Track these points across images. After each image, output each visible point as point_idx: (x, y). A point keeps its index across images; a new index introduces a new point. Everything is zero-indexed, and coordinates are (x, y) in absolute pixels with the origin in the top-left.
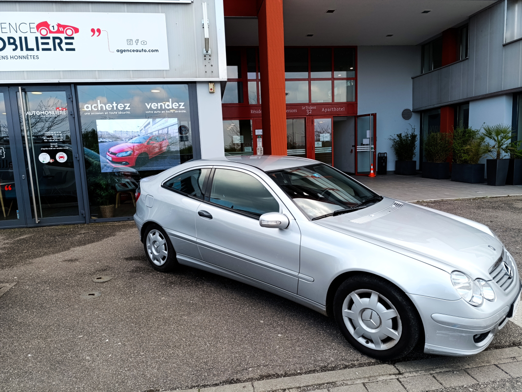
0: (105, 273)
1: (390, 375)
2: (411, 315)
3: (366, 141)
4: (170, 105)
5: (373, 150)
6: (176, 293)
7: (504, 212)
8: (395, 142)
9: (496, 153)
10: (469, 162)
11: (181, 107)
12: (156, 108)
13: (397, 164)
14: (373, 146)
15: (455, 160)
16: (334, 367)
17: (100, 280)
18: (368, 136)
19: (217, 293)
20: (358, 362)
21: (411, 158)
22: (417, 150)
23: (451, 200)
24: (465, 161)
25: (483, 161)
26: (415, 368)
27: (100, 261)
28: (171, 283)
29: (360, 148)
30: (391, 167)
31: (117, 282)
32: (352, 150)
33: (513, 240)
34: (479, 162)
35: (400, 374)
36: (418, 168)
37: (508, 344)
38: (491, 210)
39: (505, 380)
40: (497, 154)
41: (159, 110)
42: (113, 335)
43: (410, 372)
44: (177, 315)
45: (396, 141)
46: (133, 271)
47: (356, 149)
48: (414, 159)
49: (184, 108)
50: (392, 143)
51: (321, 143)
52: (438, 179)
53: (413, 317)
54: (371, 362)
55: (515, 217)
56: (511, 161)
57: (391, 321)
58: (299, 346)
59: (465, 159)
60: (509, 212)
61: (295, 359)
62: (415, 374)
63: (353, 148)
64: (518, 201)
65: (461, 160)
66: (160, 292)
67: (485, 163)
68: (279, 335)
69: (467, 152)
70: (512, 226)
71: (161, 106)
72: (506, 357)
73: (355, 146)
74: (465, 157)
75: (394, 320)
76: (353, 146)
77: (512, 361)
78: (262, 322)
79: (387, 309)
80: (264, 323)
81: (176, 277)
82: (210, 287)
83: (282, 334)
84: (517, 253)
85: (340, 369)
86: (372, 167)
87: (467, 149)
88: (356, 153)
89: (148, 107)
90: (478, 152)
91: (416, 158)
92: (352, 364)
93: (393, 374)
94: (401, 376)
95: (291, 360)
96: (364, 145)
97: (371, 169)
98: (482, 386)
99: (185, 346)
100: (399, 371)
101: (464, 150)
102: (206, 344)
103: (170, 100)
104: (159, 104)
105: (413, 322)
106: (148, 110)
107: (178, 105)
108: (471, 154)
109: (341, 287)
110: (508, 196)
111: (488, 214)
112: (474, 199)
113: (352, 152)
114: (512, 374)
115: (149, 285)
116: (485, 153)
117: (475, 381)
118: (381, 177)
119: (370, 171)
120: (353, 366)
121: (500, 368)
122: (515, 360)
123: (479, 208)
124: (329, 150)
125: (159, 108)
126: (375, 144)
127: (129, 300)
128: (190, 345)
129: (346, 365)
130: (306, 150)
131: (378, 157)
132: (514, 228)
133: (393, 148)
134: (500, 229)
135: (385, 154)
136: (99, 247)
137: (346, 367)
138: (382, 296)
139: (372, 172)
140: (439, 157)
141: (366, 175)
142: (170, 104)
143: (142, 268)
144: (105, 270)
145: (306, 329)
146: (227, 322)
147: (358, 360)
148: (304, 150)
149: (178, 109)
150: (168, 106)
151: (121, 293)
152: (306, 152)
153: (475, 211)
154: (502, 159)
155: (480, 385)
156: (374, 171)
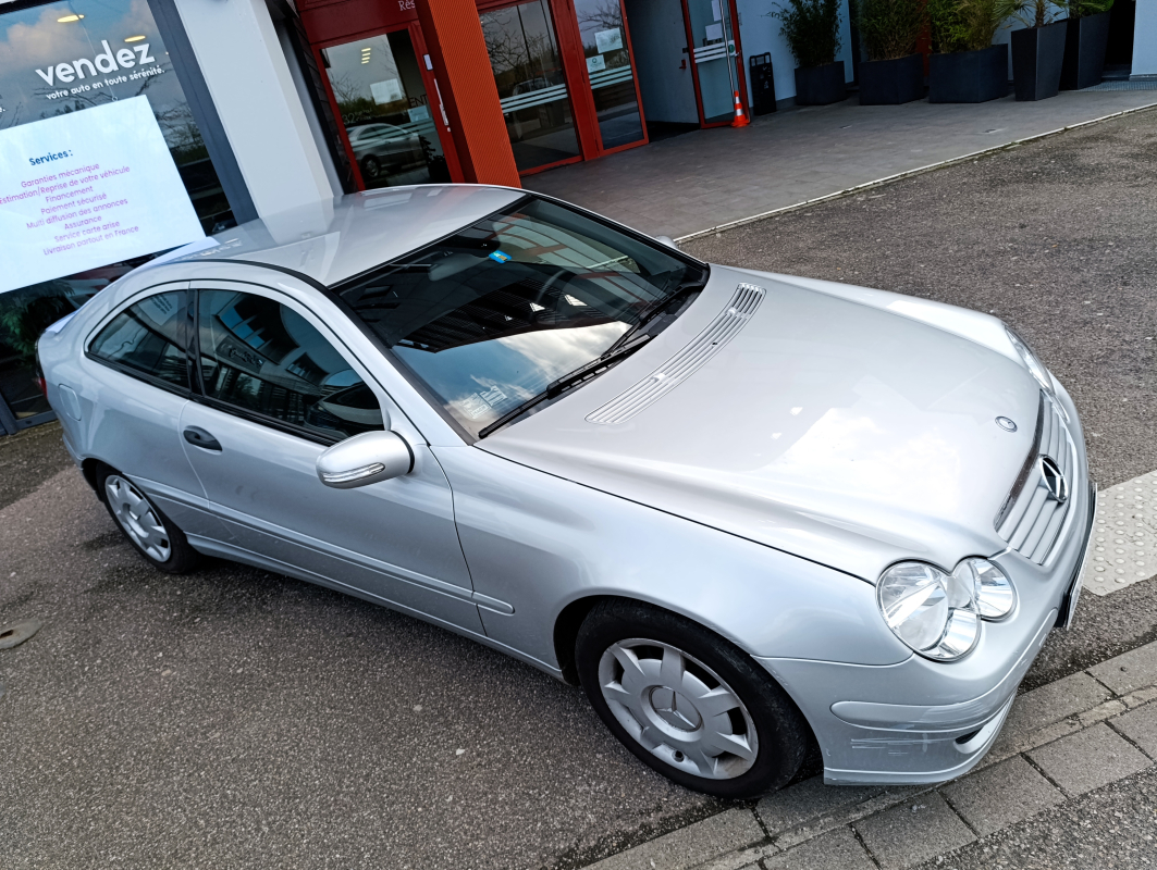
0: (24, 610)
1: (742, 849)
2: (775, 705)
3: (713, 32)
4: (111, 60)
5: (734, 53)
6: (203, 647)
7: (1055, 187)
8: (786, 19)
9: (1034, 10)
10: (970, 45)
11: (144, 60)
12: (71, 78)
13: (800, 76)
14: (732, 42)
15: (935, 46)
16: (592, 850)
17: (8, 638)
18: (717, 17)
19: (313, 622)
20: (660, 814)
21: (831, 55)
22: (843, 32)
23: (926, 173)
24: (961, 45)
25: (1003, 37)
26: (809, 811)
27: (18, 569)
28: (197, 609)
29: (701, 54)
30: (785, 89)
31: (53, 637)
32: (683, 62)
33: (1077, 277)
34: (994, 42)
35: (768, 840)
36: (849, 77)
37: (1057, 664)
38: (1021, 187)
39: (1049, 811)
40: (1037, 12)
41: (83, 82)
42: (15, 846)
43: (795, 829)
44: (196, 731)
45: (788, 15)
46: (100, 588)
47: (692, 59)
48: (838, 58)
49: (152, 59)
50: (779, 23)
51: (600, 59)
52: (897, 103)
53: (781, 711)
54: (694, 808)
55: (1080, 201)
56: (1072, 24)
57: (726, 716)
58: (507, 785)
59: (958, 40)
60: (1068, 187)
61: (493, 840)
62: (808, 833)
63: (686, 56)
64: (1088, 145)
65: (949, 44)
66: (161, 650)
67: (1008, 40)
68: (460, 752)
69: (962, 19)
70: (1072, 230)
71: (84, 67)
72: (1053, 719)
73: (689, 50)
74: (959, 33)
75: (735, 715)
76: (684, 51)
77: (1068, 729)
78: (418, 708)
79: (711, 688)
80: (423, 711)
81: (212, 583)
82: (297, 603)
83: (466, 745)
84: (1085, 323)
85: (609, 855)
86: (738, 102)
87: (962, 12)
88: (694, 67)
89: (49, 80)
90: (989, 15)
91: (844, 54)
92: (643, 826)
93: (750, 846)
94: (770, 850)
95: (480, 844)
96: (710, 43)
97: (735, 107)
98: (986, 850)
99: (201, 849)
100: (765, 831)
101: (955, 15)
102: (258, 829)
103: (105, 43)
104: (78, 64)
105: (784, 722)
106: (52, 90)
107: (132, 56)
108: (973, 22)
109: (584, 630)
110: (1066, 130)
111: (1013, 203)
112: (983, 157)
113: (684, 67)
114: (1066, 785)
115: (136, 631)
116: (1006, 14)
117: (969, 832)
118: (762, 123)
119: (735, 112)
120: (647, 834)
121: (1036, 766)
122: (1077, 727)
123: (994, 184)
124: (624, 74)
125: (81, 76)
126: (737, 37)
127: (76, 698)
128: (215, 841)
129: (625, 835)
130: (567, 87)
131: (752, 69)
132: (1078, 236)
133: (784, 37)
134: (1044, 247)
135: (767, 57)
136: (27, 514)
137: (627, 841)
138: (690, 656)
139: (739, 112)
140: (897, 44)
141: (727, 122)
142: (109, 57)
143: (124, 569)
144: (27, 598)
145: (533, 714)
146: (324, 727)
147: (659, 808)
148: (563, 85)
149: (138, 67)
150: (105, 63)
151: (58, 678)
152: (568, 92)
153: (984, 197)
154: (1049, 25)
155: (981, 848)
156: (744, 111)
